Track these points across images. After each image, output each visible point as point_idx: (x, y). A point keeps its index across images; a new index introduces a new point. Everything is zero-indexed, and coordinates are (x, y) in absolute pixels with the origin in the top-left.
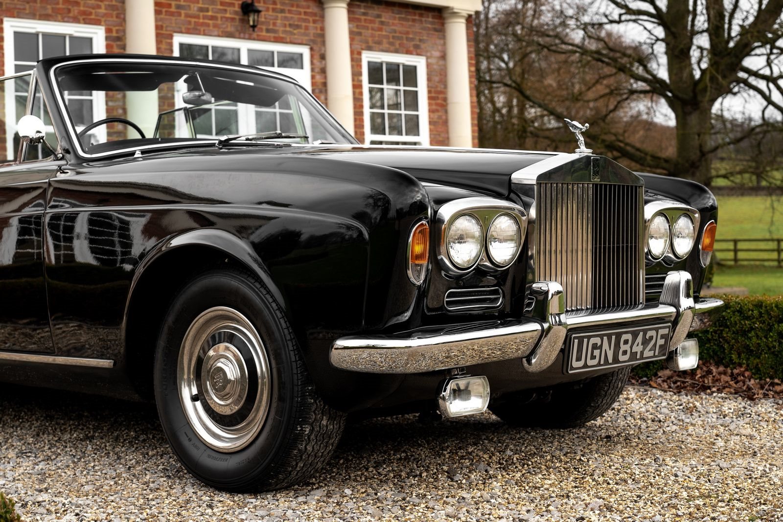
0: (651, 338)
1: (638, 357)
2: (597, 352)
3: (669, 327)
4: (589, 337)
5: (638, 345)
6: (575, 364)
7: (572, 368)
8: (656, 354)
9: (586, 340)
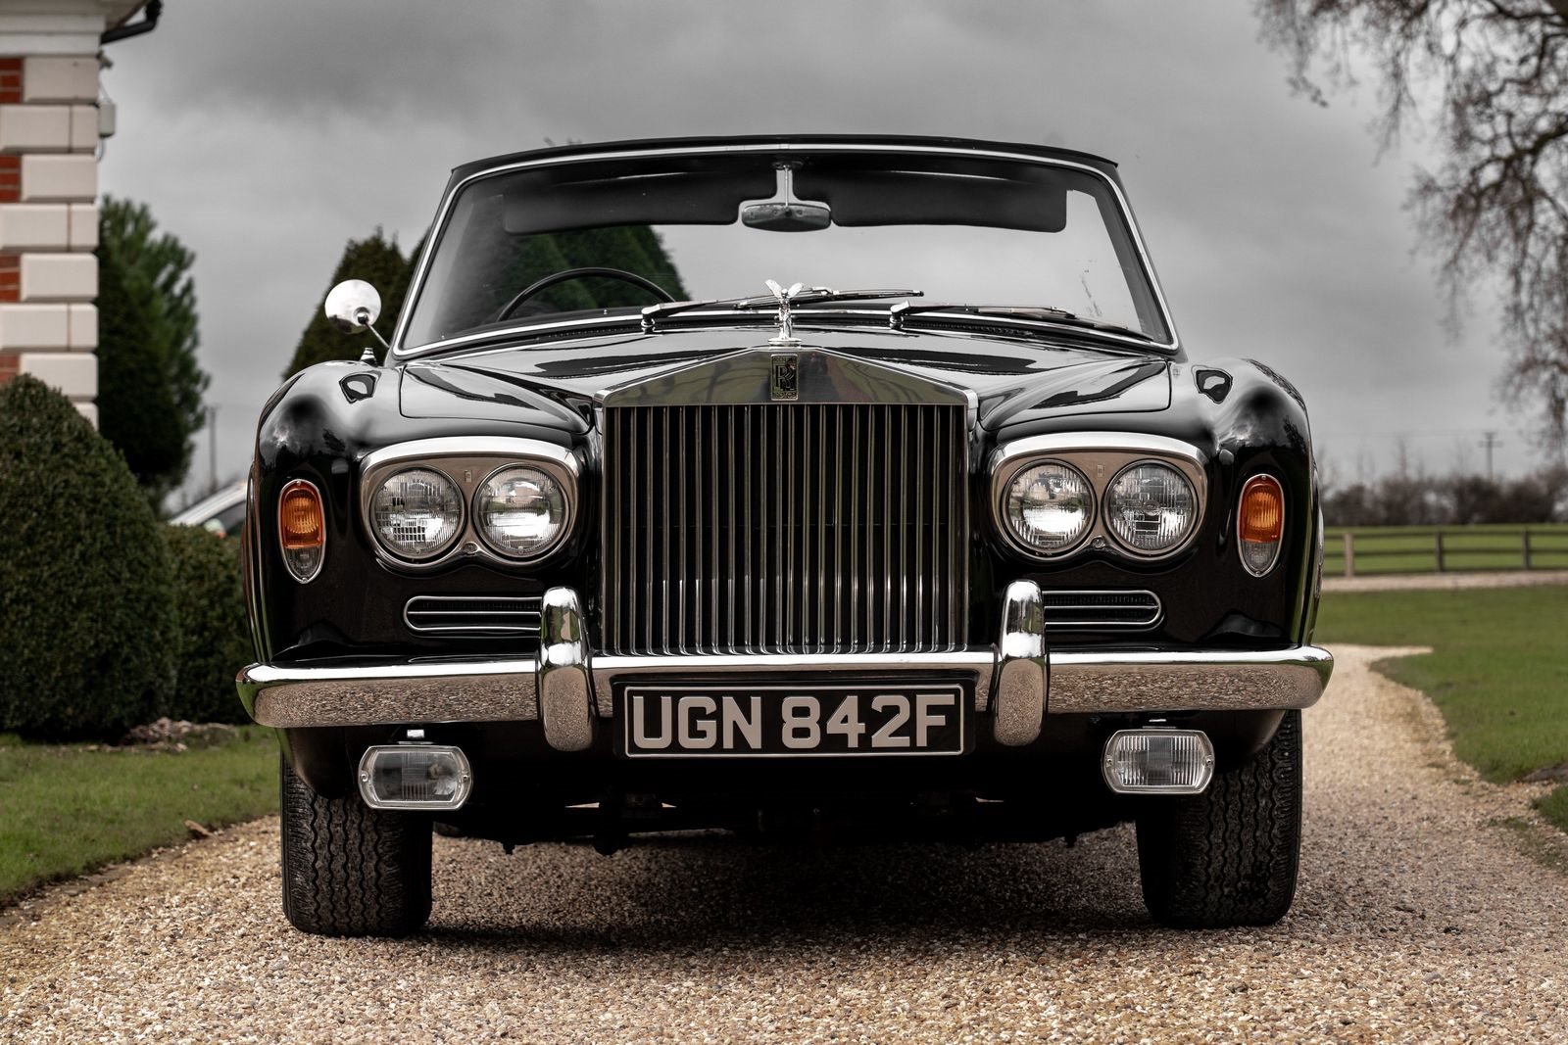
0: (891, 711)
1: (853, 742)
2: (708, 726)
3: (956, 692)
4: (676, 697)
5: (845, 720)
6: (641, 741)
7: (634, 748)
8: (922, 741)
9: (666, 701)
